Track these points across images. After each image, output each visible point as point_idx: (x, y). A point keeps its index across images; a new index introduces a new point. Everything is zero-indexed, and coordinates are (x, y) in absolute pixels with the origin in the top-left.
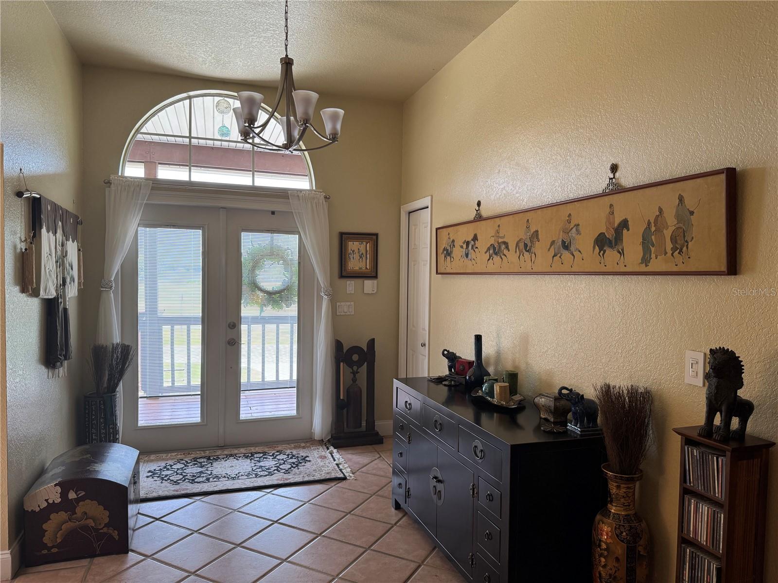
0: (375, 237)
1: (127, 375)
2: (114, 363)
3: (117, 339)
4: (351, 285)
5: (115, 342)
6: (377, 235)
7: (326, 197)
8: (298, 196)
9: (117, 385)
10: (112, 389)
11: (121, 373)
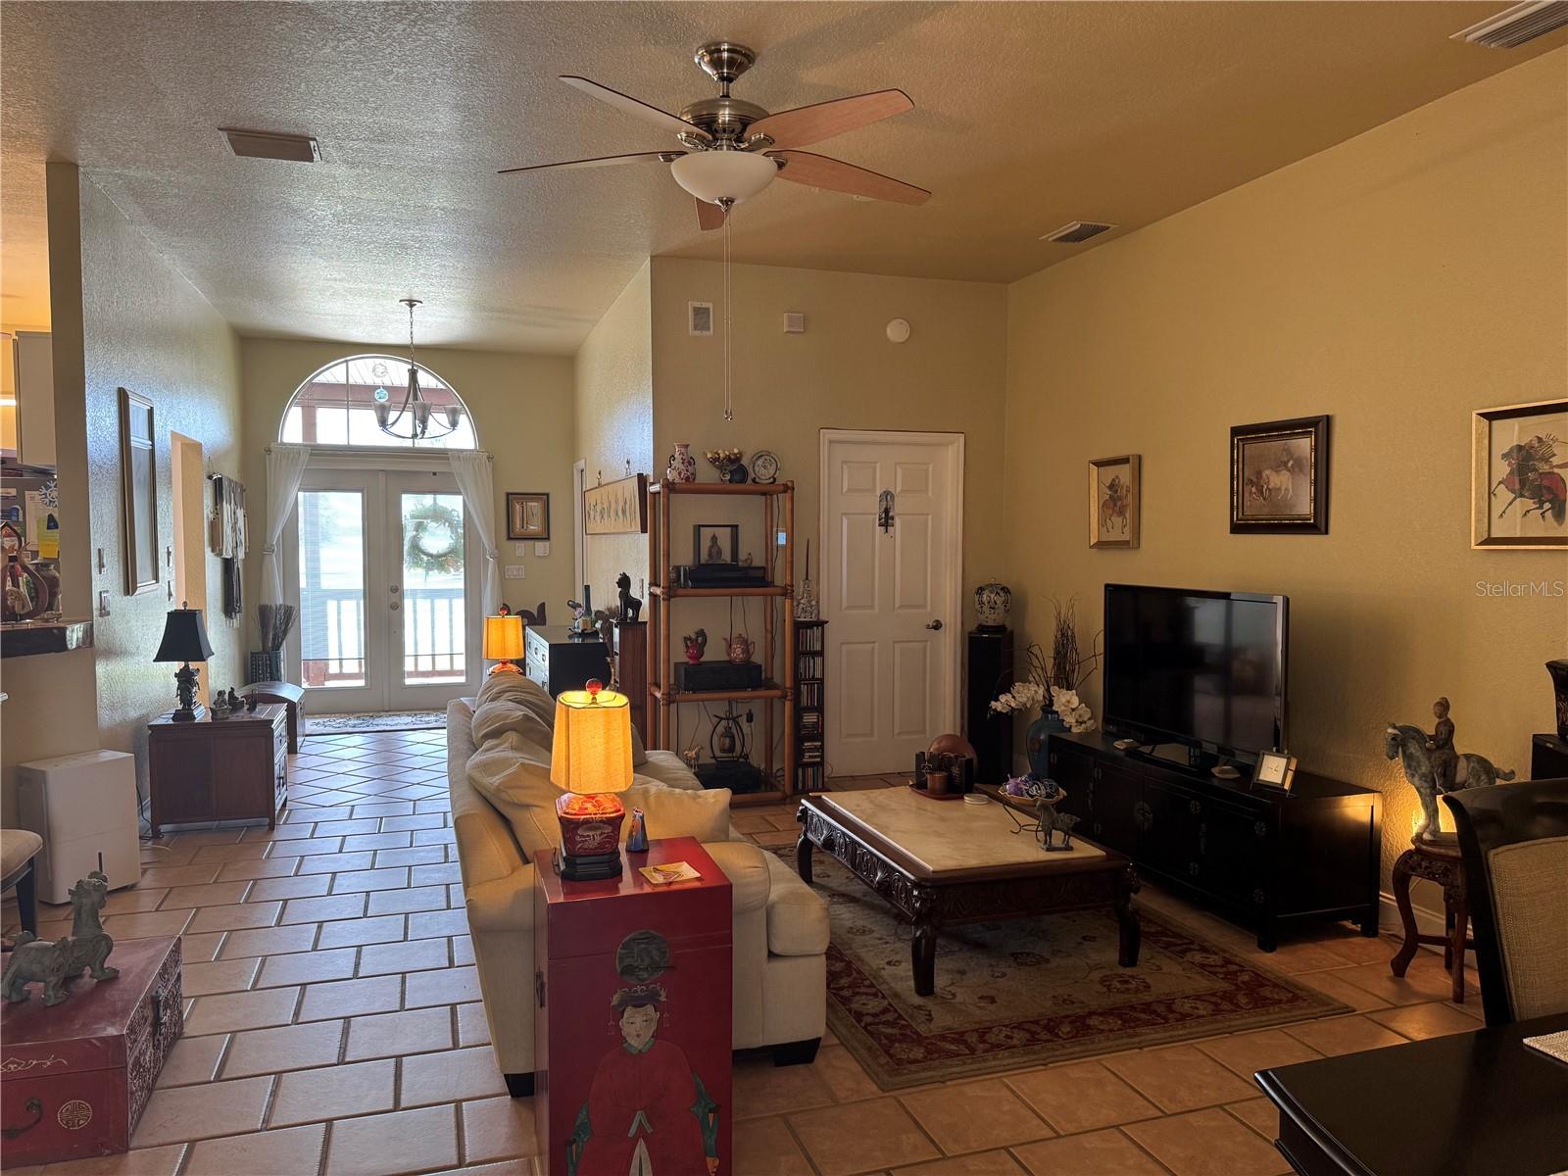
0: (545, 497)
1: (290, 636)
2: (278, 623)
3: (280, 601)
4: (520, 548)
5: (278, 603)
6: (548, 495)
7: (488, 458)
8: (459, 457)
9: (281, 643)
10: (277, 647)
11: (285, 633)
